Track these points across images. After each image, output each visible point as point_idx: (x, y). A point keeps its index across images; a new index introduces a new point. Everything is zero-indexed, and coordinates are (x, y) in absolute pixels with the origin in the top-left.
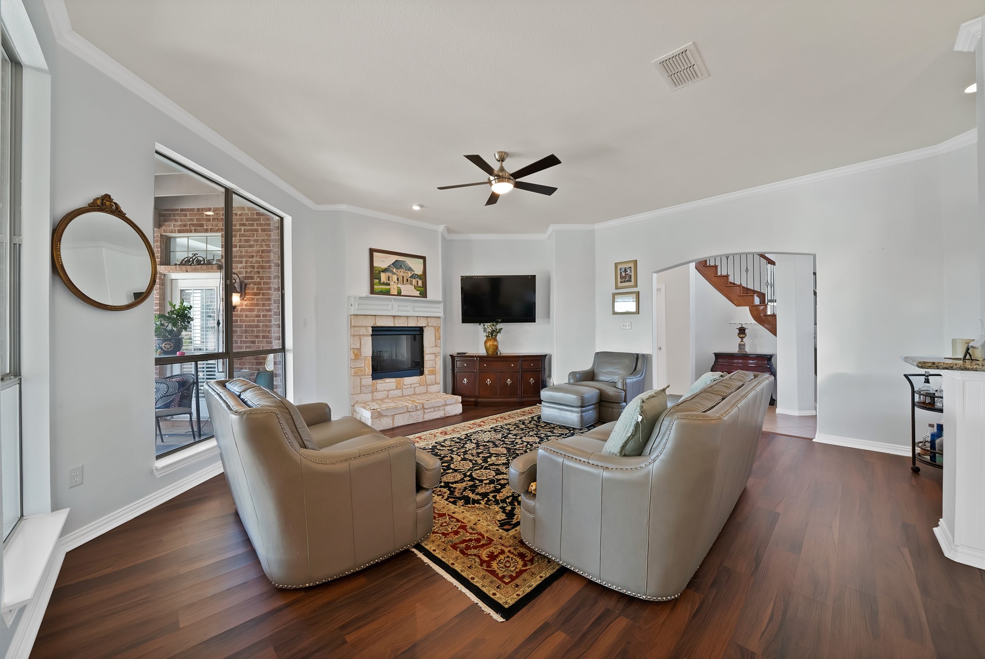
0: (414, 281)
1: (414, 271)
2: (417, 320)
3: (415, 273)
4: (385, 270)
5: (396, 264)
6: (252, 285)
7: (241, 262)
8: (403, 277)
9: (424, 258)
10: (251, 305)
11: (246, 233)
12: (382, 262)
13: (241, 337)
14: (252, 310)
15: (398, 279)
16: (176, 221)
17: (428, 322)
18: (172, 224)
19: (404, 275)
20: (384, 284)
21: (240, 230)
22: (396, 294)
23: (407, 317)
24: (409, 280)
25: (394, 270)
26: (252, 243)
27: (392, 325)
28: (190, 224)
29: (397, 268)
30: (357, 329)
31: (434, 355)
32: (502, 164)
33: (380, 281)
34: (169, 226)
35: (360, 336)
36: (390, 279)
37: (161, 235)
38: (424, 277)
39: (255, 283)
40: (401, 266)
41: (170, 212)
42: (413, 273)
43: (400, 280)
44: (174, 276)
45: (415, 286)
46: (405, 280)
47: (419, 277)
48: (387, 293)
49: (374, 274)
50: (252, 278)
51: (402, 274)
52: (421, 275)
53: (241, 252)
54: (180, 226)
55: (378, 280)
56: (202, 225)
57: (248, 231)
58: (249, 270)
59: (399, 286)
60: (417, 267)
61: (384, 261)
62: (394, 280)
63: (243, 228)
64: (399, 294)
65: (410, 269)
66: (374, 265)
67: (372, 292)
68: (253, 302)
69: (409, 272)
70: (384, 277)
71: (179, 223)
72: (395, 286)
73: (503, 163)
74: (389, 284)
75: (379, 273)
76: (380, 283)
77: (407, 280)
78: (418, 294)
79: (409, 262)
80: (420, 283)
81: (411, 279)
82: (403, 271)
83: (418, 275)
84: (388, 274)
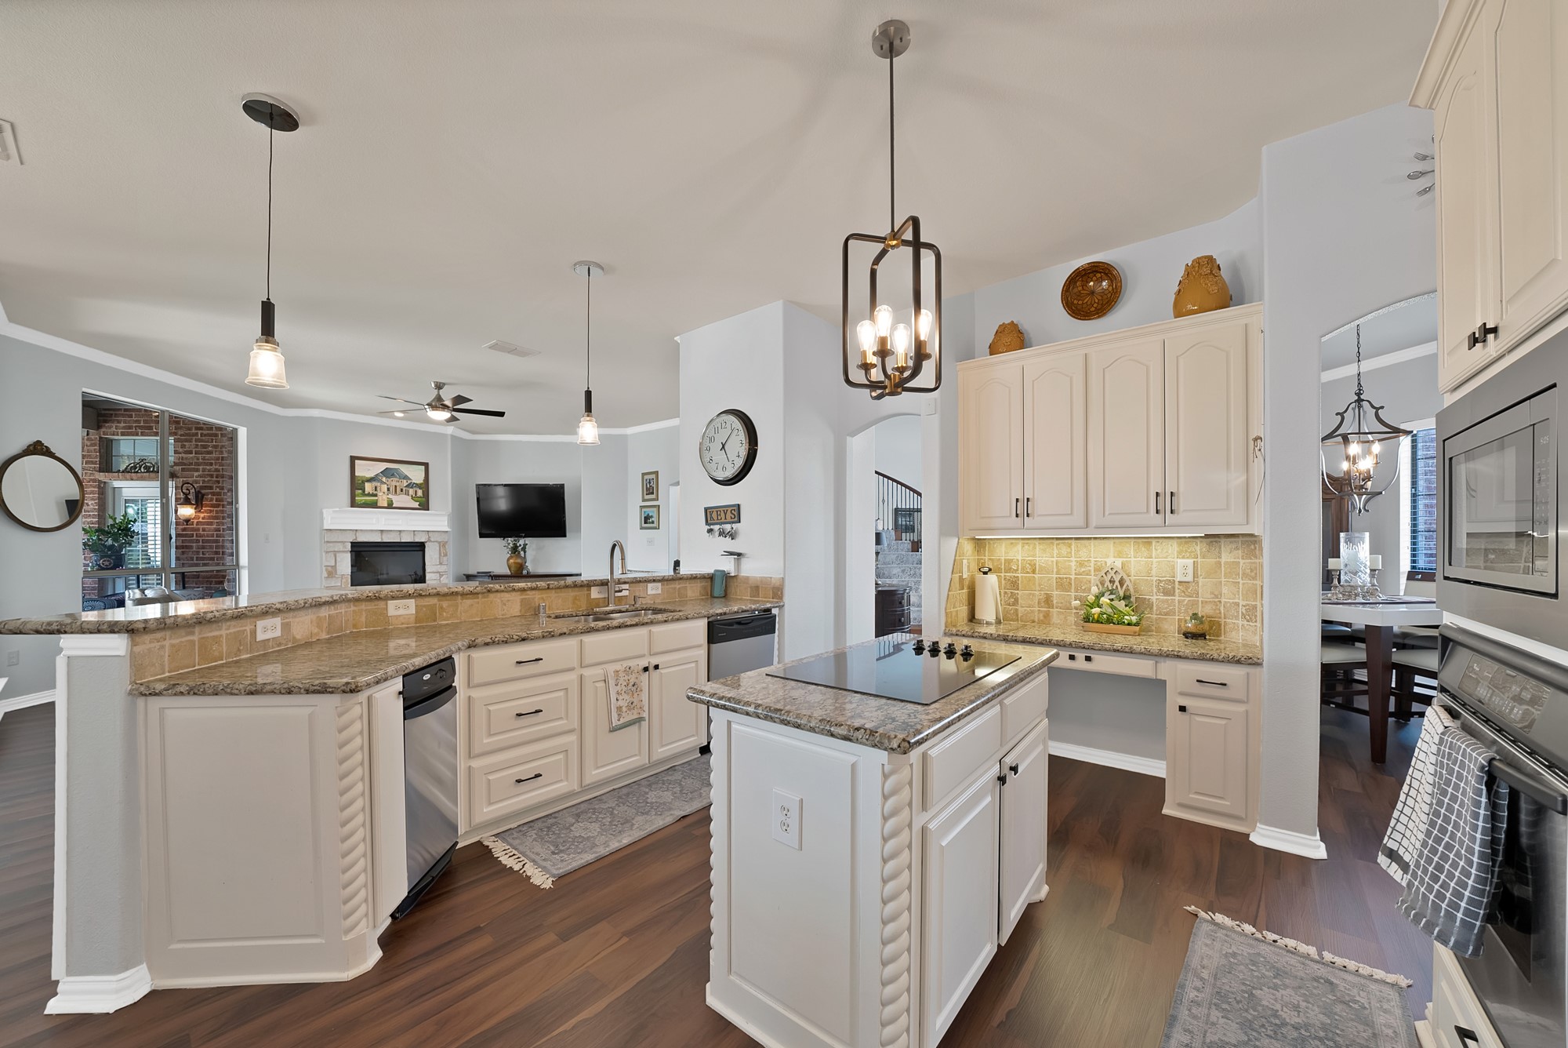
0: (411, 491)
1: (411, 479)
2: (414, 535)
3: (413, 481)
4: (370, 480)
5: (386, 473)
6: (210, 496)
7: (198, 470)
8: (396, 486)
9: (426, 465)
10: (209, 518)
11: (204, 438)
12: (364, 470)
13: (198, 553)
14: (211, 524)
15: (388, 489)
16: (119, 422)
17: (429, 537)
18: (114, 425)
19: (397, 484)
20: (369, 495)
21: (197, 434)
22: (386, 505)
23: (400, 531)
24: (404, 489)
25: (384, 479)
26: (210, 449)
27: (379, 540)
28: (136, 426)
29: (387, 477)
30: (331, 544)
31: (438, 575)
32: (439, 392)
33: (364, 491)
34: (111, 427)
35: (335, 553)
36: (378, 489)
37: (101, 438)
38: (425, 486)
39: (213, 494)
40: (393, 475)
41: (111, 412)
42: (409, 482)
43: (391, 490)
44: (116, 484)
45: (412, 496)
46: (398, 490)
47: (419, 486)
48: (374, 505)
49: (356, 484)
50: (211, 488)
51: (394, 483)
52: (421, 484)
53: (198, 459)
54: (124, 428)
55: (360, 491)
56: (151, 428)
57: (205, 435)
58: (206, 479)
59: (390, 496)
60: (416, 475)
61: (369, 470)
62: (383, 491)
63: (200, 432)
64: (390, 506)
65: (406, 477)
66: (356, 474)
67: (353, 504)
68: (212, 514)
69: (405, 481)
70: (368, 487)
71: (122, 425)
72: (385, 497)
73: (441, 391)
74: (376, 495)
75: (363, 482)
76: (364, 494)
77: (402, 490)
78: (416, 505)
79: (405, 469)
80: (420, 493)
81: (407, 489)
82: (396, 479)
83: (416, 484)
84: (375, 484)
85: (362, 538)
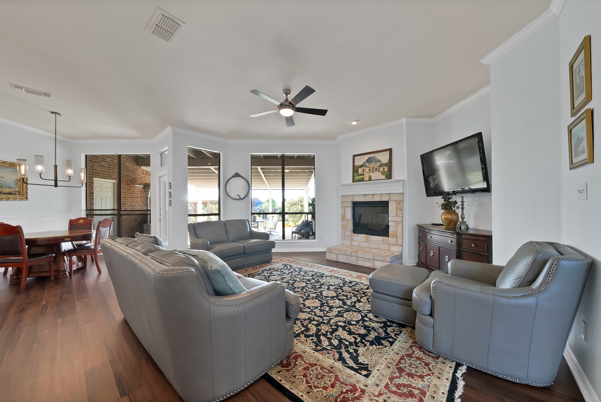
0: (381, 169)
1: (381, 161)
2: (381, 197)
3: (382, 163)
4: (361, 166)
5: (369, 161)
8: (373, 167)
9: (390, 150)
12: (359, 161)
15: (369, 170)
17: (390, 198)
20: (360, 175)
22: (368, 180)
24: (377, 169)
25: (367, 165)
27: (363, 201)
29: (369, 163)
30: (343, 203)
31: (395, 223)
33: (358, 173)
35: (345, 207)
36: (365, 171)
38: (390, 164)
40: (372, 161)
42: (380, 163)
43: (371, 170)
45: (382, 172)
46: (374, 169)
47: (385, 165)
48: (362, 180)
49: (355, 170)
51: (372, 166)
52: (387, 163)
55: (357, 173)
59: (370, 174)
60: (384, 158)
61: (361, 161)
62: (367, 171)
64: (370, 179)
65: (379, 161)
66: (355, 165)
67: (354, 181)
69: (378, 163)
70: (360, 171)
72: (367, 175)
74: (363, 175)
75: (358, 168)
76: (358, 175)
77: (376, 169)
78: (384, 177)
79: (378, 156)
80: (386, 169)
81: (379, 168)
82: (373, 163)
83: (384, 164)
84: (363, 168)
85: (356, 200)
